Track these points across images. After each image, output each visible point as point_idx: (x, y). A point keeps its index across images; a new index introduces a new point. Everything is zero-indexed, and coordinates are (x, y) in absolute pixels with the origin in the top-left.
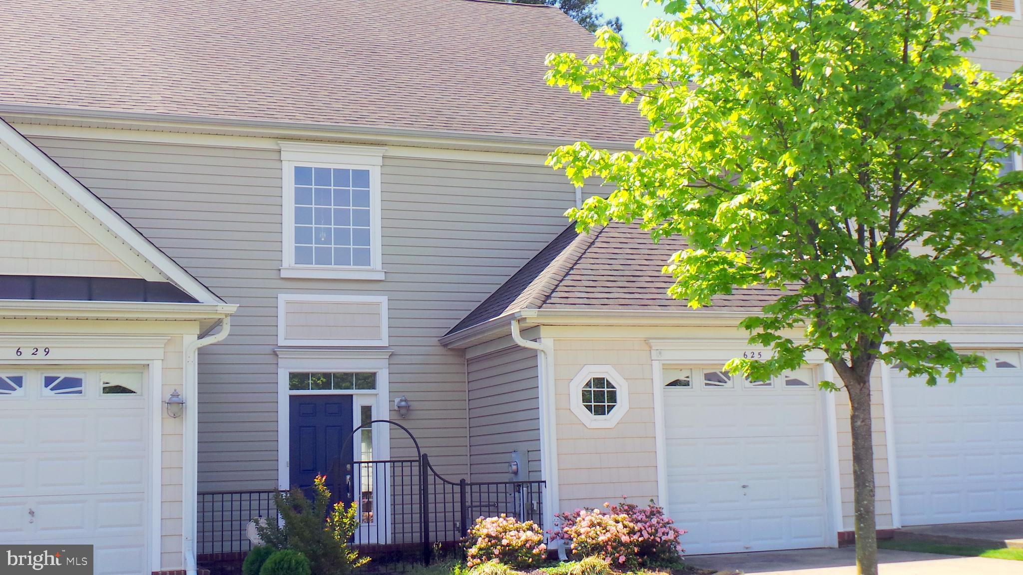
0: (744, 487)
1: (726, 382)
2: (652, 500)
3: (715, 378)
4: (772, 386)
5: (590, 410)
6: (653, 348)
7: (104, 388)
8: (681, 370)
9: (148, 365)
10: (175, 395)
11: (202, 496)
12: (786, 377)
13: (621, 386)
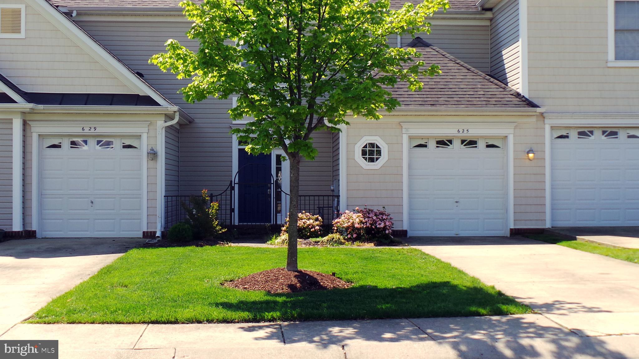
0: (457, 202)
1: (449, 145)
2: (384, 207)
3: (442, 143)
4: (477, 148)
5: (366, 159)
6: (403, 127)
7: (123, 146)
8: (422, 139)
9: (141, 135)
10: (152, 150)
11: (167, 197)
12: (487, 143)
13: (384, 147)
